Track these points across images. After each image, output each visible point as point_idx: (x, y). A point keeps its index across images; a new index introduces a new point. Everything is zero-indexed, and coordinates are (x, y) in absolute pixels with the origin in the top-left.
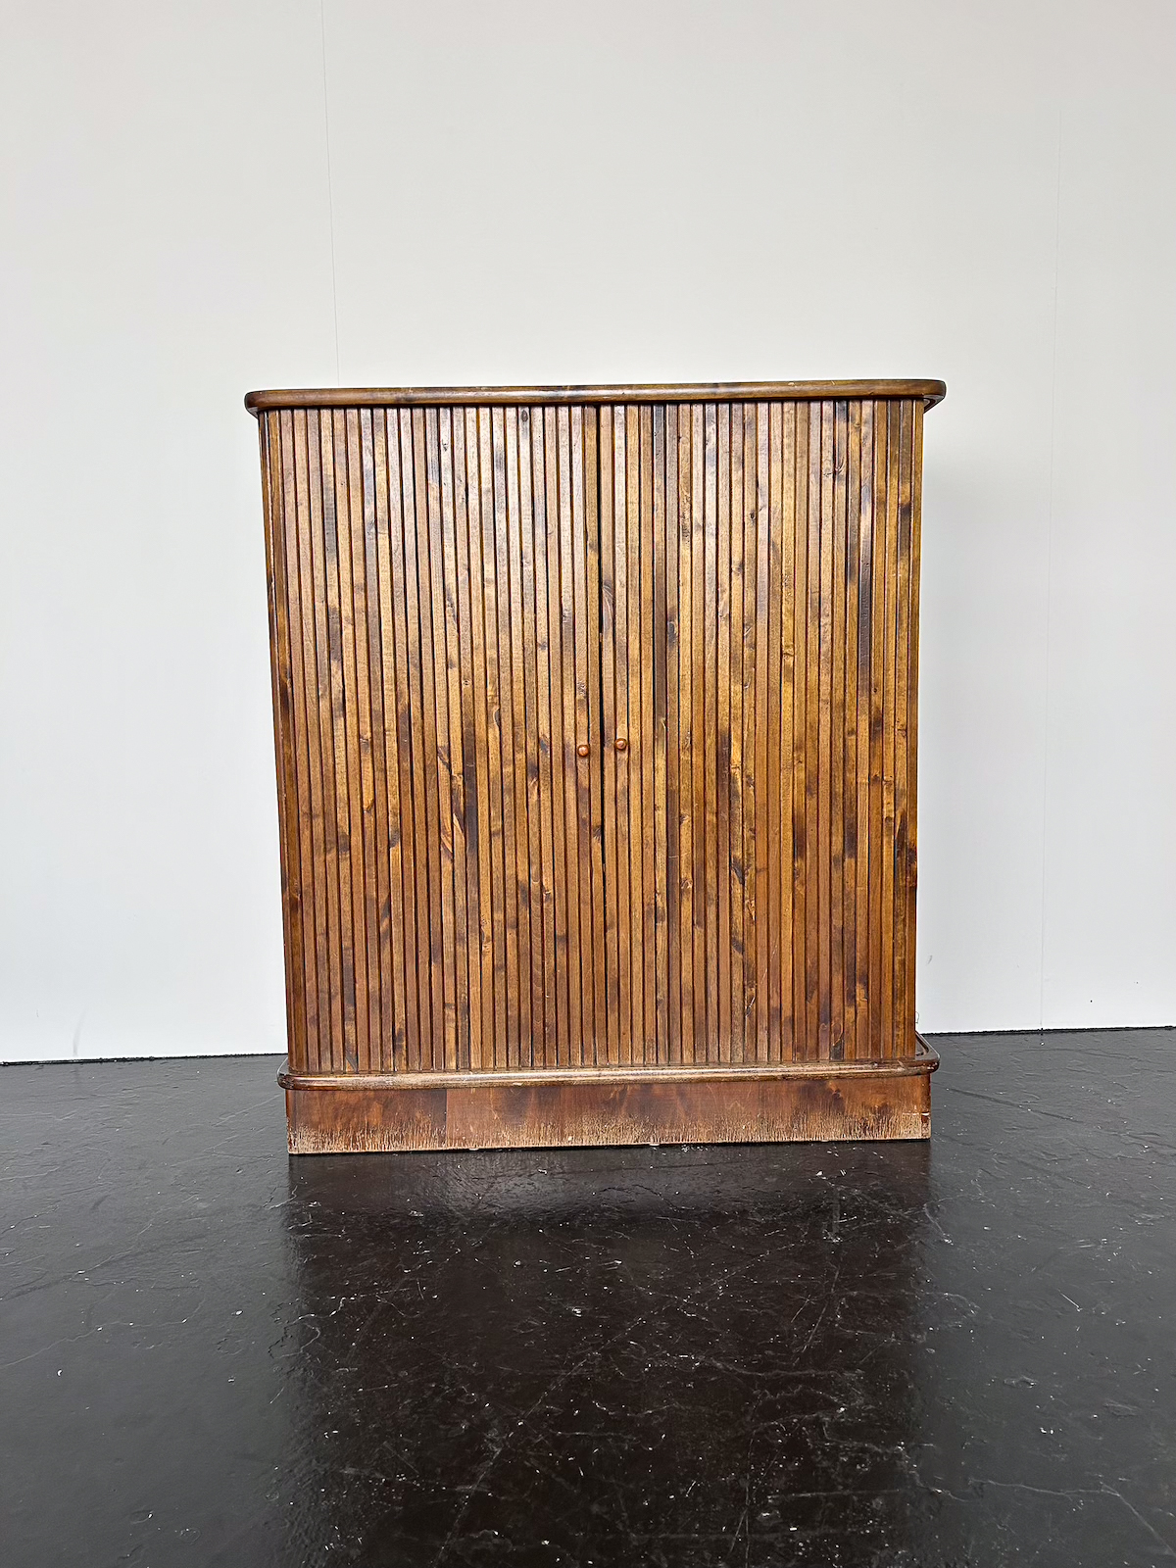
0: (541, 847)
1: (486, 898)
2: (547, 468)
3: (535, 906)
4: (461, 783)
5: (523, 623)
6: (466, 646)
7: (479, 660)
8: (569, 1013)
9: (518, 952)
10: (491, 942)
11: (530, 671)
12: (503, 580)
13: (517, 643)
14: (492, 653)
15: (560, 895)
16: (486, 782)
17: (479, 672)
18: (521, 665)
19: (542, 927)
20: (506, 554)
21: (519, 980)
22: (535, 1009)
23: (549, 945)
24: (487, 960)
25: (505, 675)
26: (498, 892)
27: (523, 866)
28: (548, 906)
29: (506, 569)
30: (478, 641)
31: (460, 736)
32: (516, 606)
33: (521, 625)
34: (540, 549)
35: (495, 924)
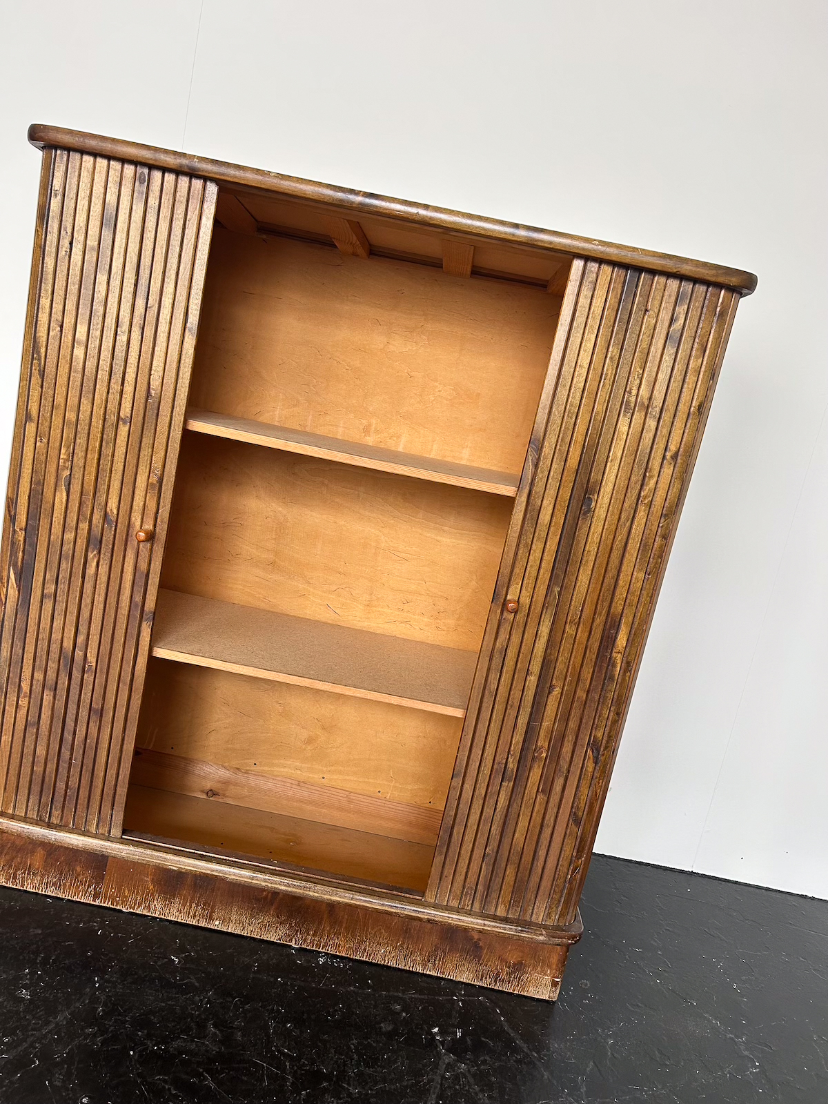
0: (91, 619)
1: (29, 656)
2: (158, 239)
3: (76, 674)
4: (22, 539)
5: (108, 392)
6: (47, 403)
7: (57, 421)
8: (92, 782)
9: (52, 714)
10: (27, 699)
11: (107, 443)
12: (94, 344)
13: (99, 412)
14: (71, 416)
15: (101, 669)
16: (46, 544)
17: (56, 433)
18: (99, 435)
19: (80, 695)
20: (101, 319)
21: (49, 740)
22: (60, 770)
23: (84, 714)
24: (22, 713)
25: (81, 441)
26: (42, 653)
27: (70, 633)
28: (89, 678)
29: (98, 333)
30: (60, 399)
31: (28, 492)
32: (103, 375)
33: (105, 394)
34: (137, 320)
35: (34, 682)
